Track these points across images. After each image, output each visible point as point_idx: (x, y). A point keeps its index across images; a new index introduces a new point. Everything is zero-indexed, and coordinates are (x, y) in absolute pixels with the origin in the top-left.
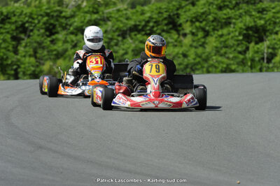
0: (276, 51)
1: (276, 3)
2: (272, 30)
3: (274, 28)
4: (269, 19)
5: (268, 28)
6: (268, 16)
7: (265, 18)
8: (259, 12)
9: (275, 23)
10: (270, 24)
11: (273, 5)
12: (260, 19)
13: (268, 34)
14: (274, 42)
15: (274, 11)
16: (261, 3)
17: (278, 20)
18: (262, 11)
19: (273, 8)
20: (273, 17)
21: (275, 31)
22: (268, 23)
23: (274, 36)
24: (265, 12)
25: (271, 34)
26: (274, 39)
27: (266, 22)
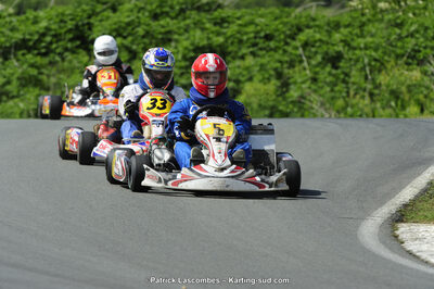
0: (241, 85)
1: (244, 10)
2: (236, 52)
3: (240, 49)
4: (232, 36)
5: (230, 49)
6: (231, 29)
7: (224, 34)
8: (215, 24)
9: (241, 41)
10: (232, 43)
11: (239, 14)
12: (218, 34)
13: (229, 58)
14: (238, 71)
15: (240, 22)
16: (220, 10)
17: (245, 38)
18: (222, 22)
19: (239, 19)
20: (239, 32)
21: (240, 54)
22: (230, 41)
23: (238, 62)
24: (225, 25)
25: (234, 58)
26: (239, 67)
27: (227, 39)
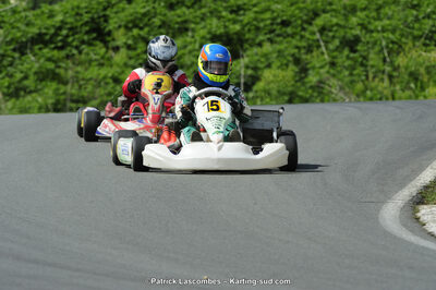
0: (260, 73)
2: (253, 40)
3: (257, 36)
4: (248, 23)
5: (247, 36)
6: (248, 17)
7: (241, 21)
8: (232, 12)
9: (258, 29)
10: (249, 30)
11: (255, 1)
12: (235, 22)
13: (246, 46)
14: (256, 58)
15: (255, 9)
17: (262, 25)
18: (236, 10)
19: (255, 6)
20: (255, 19)
21: (257, 41)
22: (246, 29)
23: (256, 50)
24: (242, 12)
25: (251, 46)
26: (257, 54)
27: (243, 27)
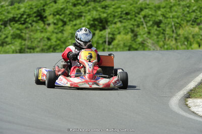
0: (115, 36)
2: (112, 21)
3: (114, 19)
4: (110, 13)
5: (110, 19)
6: (110, 11)
7: (107, 12)
8: (103, 8)
9: (114, 16)
10: (111, 17)
11: (113, 3)
12: (104, 13)
13: (109, 24)
14: (113, 29)
15: (114, 7)
16: (104, 2)
17: (116, 14)
18: (105, 7)
19: (113, 5)
20: (113, 11)
21: (114, 21)
23: (113, 26)
24: (107, 8)
25: (111, 24)
26: (114, 28)
27: (108, 15)
